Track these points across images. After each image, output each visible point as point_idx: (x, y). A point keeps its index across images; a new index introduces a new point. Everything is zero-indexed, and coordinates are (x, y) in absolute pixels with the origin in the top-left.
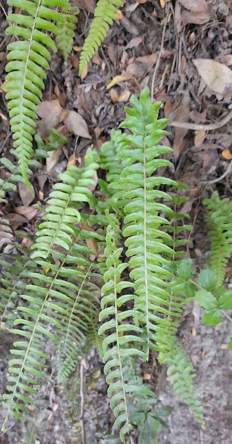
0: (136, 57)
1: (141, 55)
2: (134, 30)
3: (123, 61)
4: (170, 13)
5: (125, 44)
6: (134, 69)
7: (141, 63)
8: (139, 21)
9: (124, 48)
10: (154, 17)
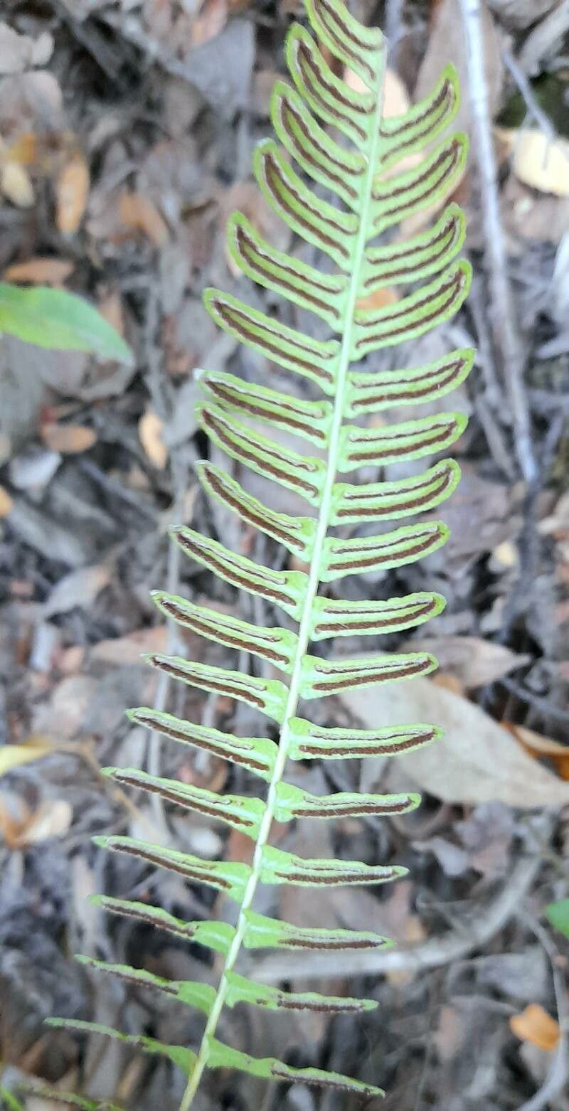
0: (93, 640)
1: (113, 634)
2: (64, 548)
3: (41, 658)
4: (189, 486)
5: (40, 596)
6: (84, 701)
7: (115, 667)
8: (83, 509)
9: (38, 612)
10: (140, 489)
